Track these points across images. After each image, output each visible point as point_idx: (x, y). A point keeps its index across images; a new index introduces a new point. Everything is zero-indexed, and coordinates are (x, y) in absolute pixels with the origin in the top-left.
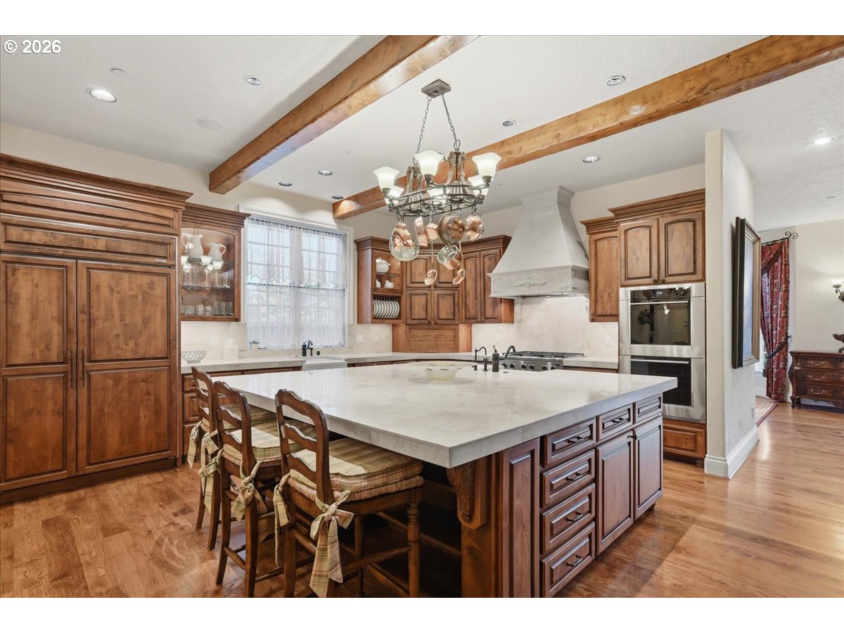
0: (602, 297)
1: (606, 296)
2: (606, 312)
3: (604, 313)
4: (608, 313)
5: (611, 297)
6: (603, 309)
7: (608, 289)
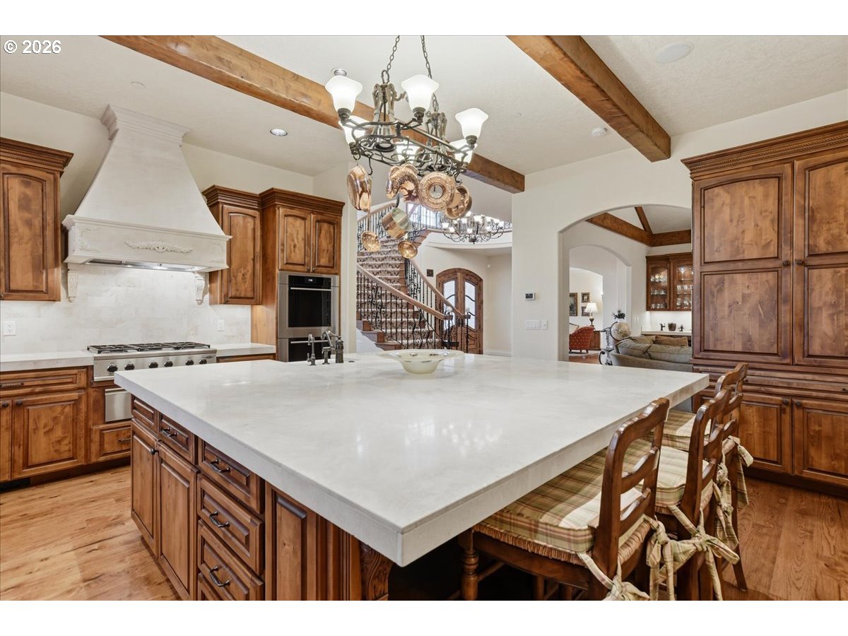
0: (235, 277)
1: (240, 277)
2: (240, 294)
3: (238, 295)
4: (242, 295)
5: (245, 278)
6: (237, 290)
7: (242, 269)
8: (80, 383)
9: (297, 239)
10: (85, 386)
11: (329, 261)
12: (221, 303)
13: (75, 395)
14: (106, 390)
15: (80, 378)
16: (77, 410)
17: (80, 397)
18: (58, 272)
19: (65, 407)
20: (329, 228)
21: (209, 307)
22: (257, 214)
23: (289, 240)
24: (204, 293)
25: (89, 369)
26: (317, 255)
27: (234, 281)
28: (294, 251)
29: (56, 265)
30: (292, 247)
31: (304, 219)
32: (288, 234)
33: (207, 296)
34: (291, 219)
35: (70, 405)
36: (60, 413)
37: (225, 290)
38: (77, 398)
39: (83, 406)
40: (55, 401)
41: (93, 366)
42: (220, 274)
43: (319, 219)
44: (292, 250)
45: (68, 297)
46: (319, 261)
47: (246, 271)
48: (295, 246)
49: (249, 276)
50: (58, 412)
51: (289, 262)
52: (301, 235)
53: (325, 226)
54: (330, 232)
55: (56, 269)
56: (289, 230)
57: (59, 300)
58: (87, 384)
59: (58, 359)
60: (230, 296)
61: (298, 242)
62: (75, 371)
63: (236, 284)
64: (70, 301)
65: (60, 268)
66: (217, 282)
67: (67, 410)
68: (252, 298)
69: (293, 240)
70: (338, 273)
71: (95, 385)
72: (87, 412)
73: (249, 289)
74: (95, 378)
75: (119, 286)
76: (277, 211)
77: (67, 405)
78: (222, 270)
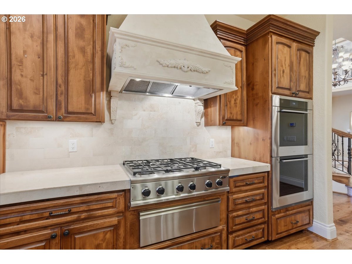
1: (233, 102)
2: (233, 116)
4: (235, 118)
6: (231, 113)
7: (234, 95)
8: (119, 207)
9: (285, 65)
10: (124, 210)
11: (306, 87)
12: (219, 125)
13: (114, 220)
14: (141, 214)
15: (119, 203)
16: (117, 236)
17: (119, 222)
18: (103, 96)
19: (106, 234)
20: (306, 57)
21: (204, 128)
22: (243, 48)
23: (279, 65)
24: (202, 117)
25: (126, 193)
26: (298, 81)
27: (229, 106)
28: (283, 76)
29: (102, 90)
30: (282, 72)
31: (289, 47)
32: (279, 60)
33: (203, 119)
34: (280, 46)
35: (111, 230)
36: (102, 240)
37: (222, 113)
38: (116, 223)
39: (122, 231)
40: (98, 227)
41: (130, 190)
42: (218, 98)
43: (300, 48)
44: (282, 75)
45: (111, 120)
46: (299, 86)
47: (236, 97)
48: (283, 72)
49: (238, 101)
50: (100, 239)
51: (280, 86)
52: (288, 62)
53: (304, 54)
54: (307, 60)
55: (102, 93)
56: (279, 57)
57: (104, 122)
58: (125, 207)
59: (101, 183)
60: (226, 118)
61: (286, 68)
62: (114, 195)
63: (230, 108)
64: (112, 123)
65: (105, 92)
66: (216, 106)
67: (108, 236)
68: (241, 120)
69: (282, 66)
70: (311, 98)
71: (131, 209)
72: (125, 238)
73: (239, 113)
74: (132, 203)
75: (144, 111)
76: (270, 38)
77: (108, 231)
78: (220, 96)
